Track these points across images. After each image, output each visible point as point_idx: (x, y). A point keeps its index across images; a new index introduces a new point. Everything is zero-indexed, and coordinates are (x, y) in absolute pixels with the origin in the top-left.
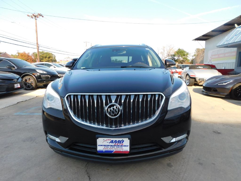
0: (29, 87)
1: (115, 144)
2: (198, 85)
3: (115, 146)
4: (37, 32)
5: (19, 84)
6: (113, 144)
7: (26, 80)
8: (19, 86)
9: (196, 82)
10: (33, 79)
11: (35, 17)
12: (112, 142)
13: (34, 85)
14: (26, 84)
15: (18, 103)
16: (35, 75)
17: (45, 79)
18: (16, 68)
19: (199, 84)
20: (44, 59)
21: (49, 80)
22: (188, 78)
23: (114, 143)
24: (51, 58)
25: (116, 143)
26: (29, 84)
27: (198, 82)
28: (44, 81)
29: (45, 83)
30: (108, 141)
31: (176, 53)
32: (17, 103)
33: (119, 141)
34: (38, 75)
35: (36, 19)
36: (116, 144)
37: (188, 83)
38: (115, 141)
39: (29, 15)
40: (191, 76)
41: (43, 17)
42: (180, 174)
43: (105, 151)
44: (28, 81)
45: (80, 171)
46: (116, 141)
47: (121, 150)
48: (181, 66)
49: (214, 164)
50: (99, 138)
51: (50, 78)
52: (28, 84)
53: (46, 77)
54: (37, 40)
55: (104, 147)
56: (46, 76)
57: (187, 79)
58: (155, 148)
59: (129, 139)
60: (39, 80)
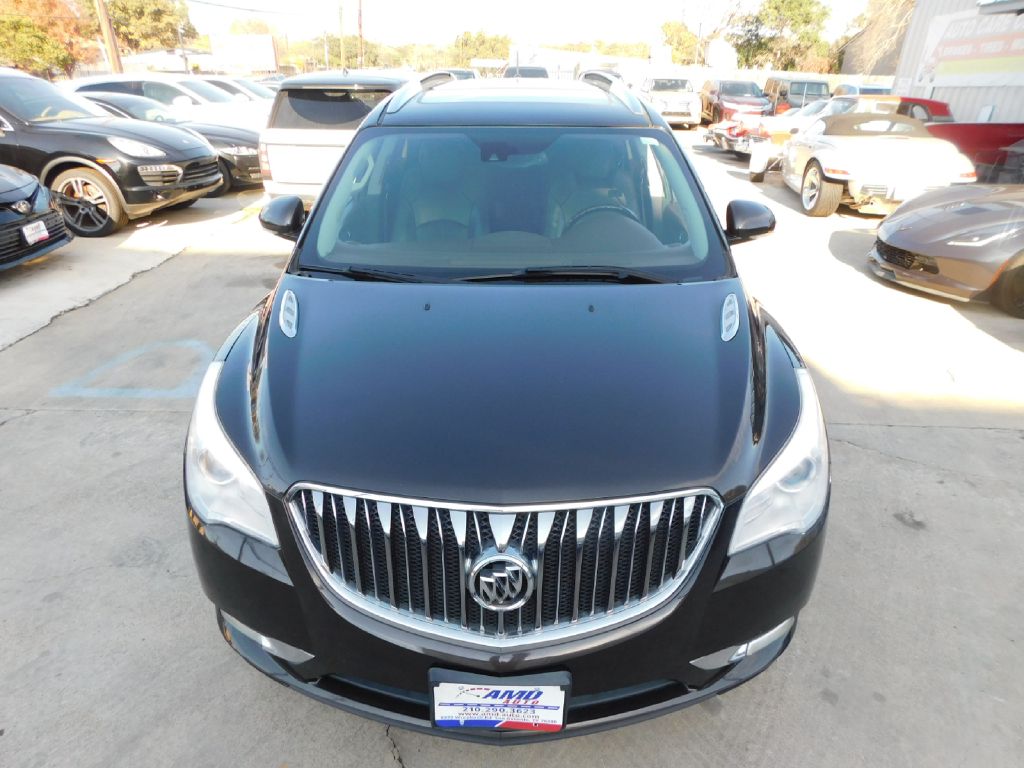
0: (87, 220)
1: (508, 701)
2: (856, 213)
3: (506, 706)
5: (41, 224)
6: (498, 701)
7: (71, 191)
8: (45, 234)
9: (847, 201)
10: (103, 182)
12: (496, 694)
13: (112, 212)
14: (72, 210)
15: (56, 317)
16: (109, 165)
17: (159, 184)
18: (11, 129)
19: (861, 211)
20: (133, 21)
21: (179, 188)
22: (813, 176)
23: (502, 697)
24: (166, 19)
25: (510, 697)
26: (87, 210)
27: (856, 200)
28: (157, 192)
29: (162, 200)
30: (476, 692)
31: (772, 10)
32: (53, 319)
33: (523, 693)
34: (122, 164)
36: (511, 701)
37: (812, 204)
38: (506, 692)
40: (828, 170)
42: (747, 749)
43: (466, 722)
44: (79, 194)
45: (364, 732)
46: (511, 692)
47: (530, 720)
48: (787, 86)
49: (880, 698)
50: (442, 685)
51: (179, 178)
52: (81, 206)
53: (163, 175)
55: (461, 709)
56: (165, 167)
57: (807, 184)
58: (664, 684)
59: (562, 689)
60: (134, 189)
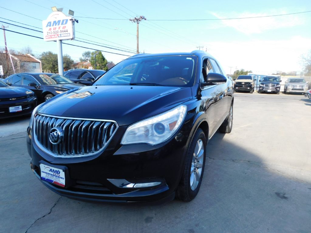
3: (54, 175)
4: (138, 38)
6: (52, 173)
11: (137, 21)
12: (51, 170)
30: (48, 169)
33: (56, 171)
35: (138, 23)
39: (131, 19)
41: (145, 19)
43: (47, 179)
46: (54, 170)
50: (41, 164)
54: (138, 48)
55: (46, 174)
59: (64, 172)
